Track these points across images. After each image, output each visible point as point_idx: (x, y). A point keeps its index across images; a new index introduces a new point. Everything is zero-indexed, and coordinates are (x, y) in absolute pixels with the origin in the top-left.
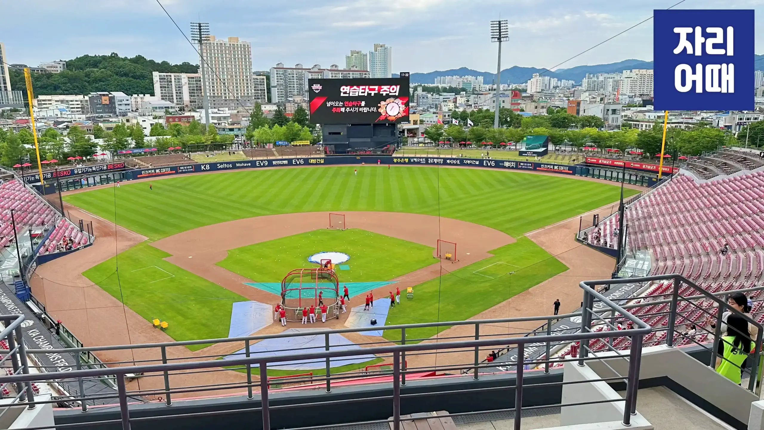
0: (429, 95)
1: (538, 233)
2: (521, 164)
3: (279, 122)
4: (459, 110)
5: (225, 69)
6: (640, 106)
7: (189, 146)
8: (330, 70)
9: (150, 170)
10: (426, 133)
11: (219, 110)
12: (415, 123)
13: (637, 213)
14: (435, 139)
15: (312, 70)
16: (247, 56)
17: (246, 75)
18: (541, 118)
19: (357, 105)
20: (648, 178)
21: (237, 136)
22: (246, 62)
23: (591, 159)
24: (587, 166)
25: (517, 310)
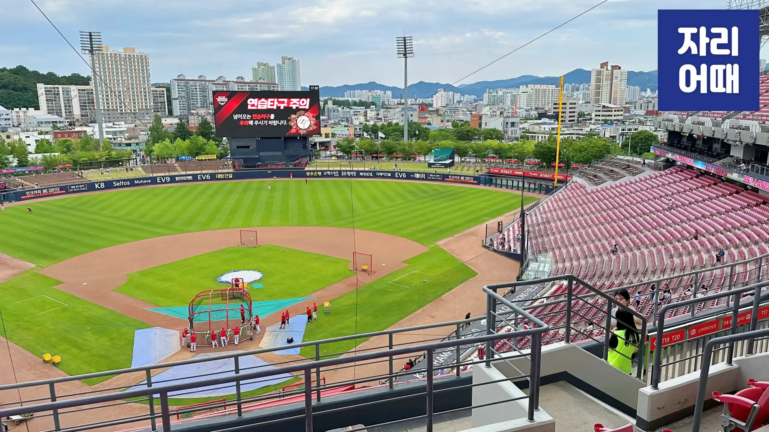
0: (340, 109)
1: (449, 241)
2: (431, 175)
3: (182, 135)
4: (370, 123)
5: (120, 81)
6: (536, 119)
7: (80, 164)
8: (236, 82)
9: (34, 190)
10: (338, 146)
11: (114, 124)
12: (327, 136)
13: (537, 219)
14: (347, 152)
15: (216, 82)
16: (145, 67)
17: (144, 87)
18: (447, 131)
19: (266, 118)
20: (545, 186)
21: (134, 151)
22: (143, 74)
23: (493, 169)
24: (490, 176)
25: (431, 317)
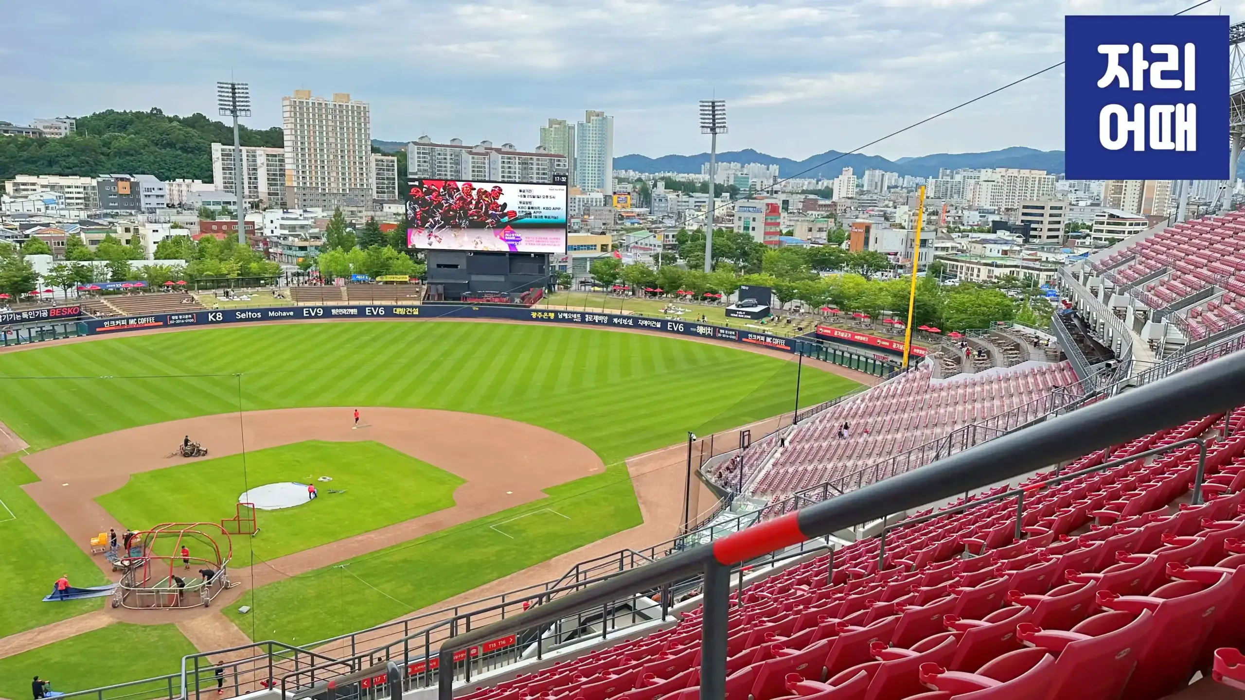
0: (672, 196)
1: (650, 459)
3: (372, 241)
4: (690, 228)
5: (325, 144)
6: (989, 232)
8: (501, 153)
9: (118, 320)
12: (604, 248)
14: (606, 281)
15: (474, 150)
16: (363, 124)
17: (361, 156)
22: (360, 135)
23: (824, 328)
